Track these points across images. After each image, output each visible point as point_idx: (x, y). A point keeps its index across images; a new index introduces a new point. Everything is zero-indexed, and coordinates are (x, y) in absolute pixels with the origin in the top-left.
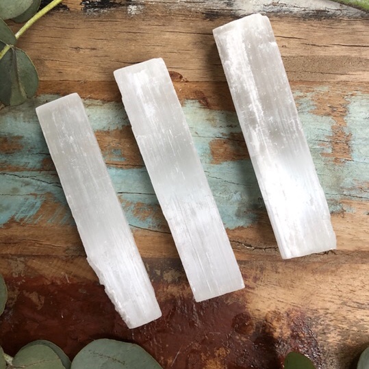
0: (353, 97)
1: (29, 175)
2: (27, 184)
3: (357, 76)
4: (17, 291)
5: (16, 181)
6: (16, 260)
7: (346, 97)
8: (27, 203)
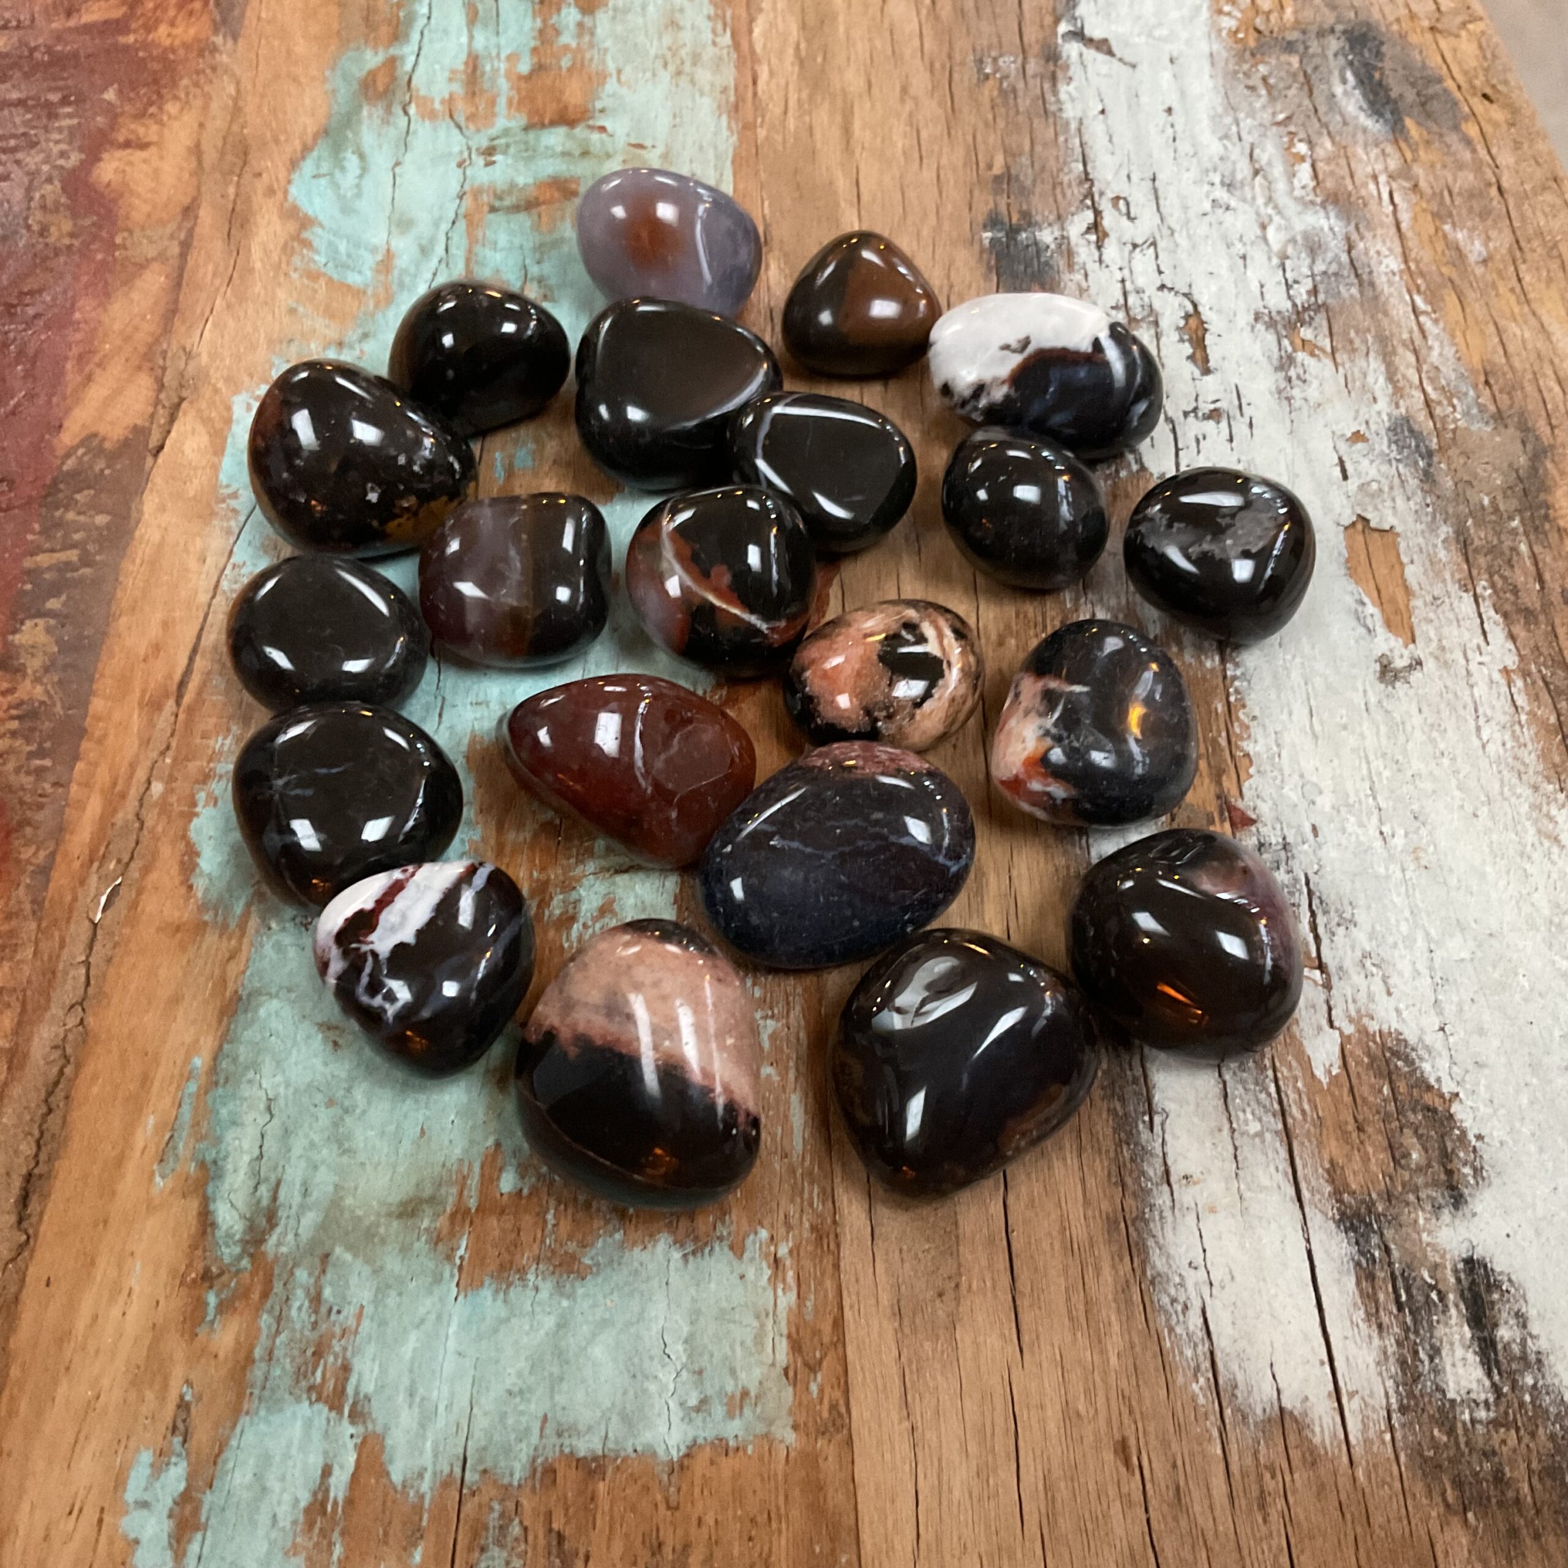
0: (768, 1273)
1: (453, 250)
2: (425, 251)
3: (867, 1280)
4: (67, 241)
5: (436, 224)
6: (172, 237)
7: (764, 1234)
8: (362, 252)
